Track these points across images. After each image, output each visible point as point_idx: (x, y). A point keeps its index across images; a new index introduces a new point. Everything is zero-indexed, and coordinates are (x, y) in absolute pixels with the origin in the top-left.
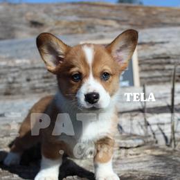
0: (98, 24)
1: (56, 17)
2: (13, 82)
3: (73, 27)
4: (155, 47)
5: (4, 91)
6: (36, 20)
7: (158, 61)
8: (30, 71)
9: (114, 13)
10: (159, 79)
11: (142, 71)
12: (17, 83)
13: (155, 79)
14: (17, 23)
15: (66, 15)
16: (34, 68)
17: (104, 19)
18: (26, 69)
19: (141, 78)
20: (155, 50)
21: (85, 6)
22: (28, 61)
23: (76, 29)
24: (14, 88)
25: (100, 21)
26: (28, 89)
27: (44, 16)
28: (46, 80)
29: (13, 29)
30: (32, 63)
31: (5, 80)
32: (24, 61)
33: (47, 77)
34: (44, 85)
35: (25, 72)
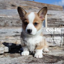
0: (33, 8)
1: (20, 4)
2: (7, 23)
3: (25, 8)
4: (52, 16)
5: (3, 26)
6: (13, 4)
7: (53, 20)
8: (12, 20)
9: (38, 5)
10: (53, 26)
11: (48, 23)
12: (8, 23)
13: (51, 26)
14: (7, 5)
15: (23, 4)
16: (14, 19)
17: (35, 6)
18: (11, 19)
19: (48, 25)
20: (52, 17)
21: (29, 2)
22: (12, 17)
23: (26, 8)
24: (6, 25)
25: (33, 7)
26: (11, 25)
27: (16, 3)
28: (17, 23)
29: (6, 7)
30: (13, 17)
31: (4, 22)
32: (11, 16)
33: (18, 22)
34: (16, 25)
35: (11, 20)
